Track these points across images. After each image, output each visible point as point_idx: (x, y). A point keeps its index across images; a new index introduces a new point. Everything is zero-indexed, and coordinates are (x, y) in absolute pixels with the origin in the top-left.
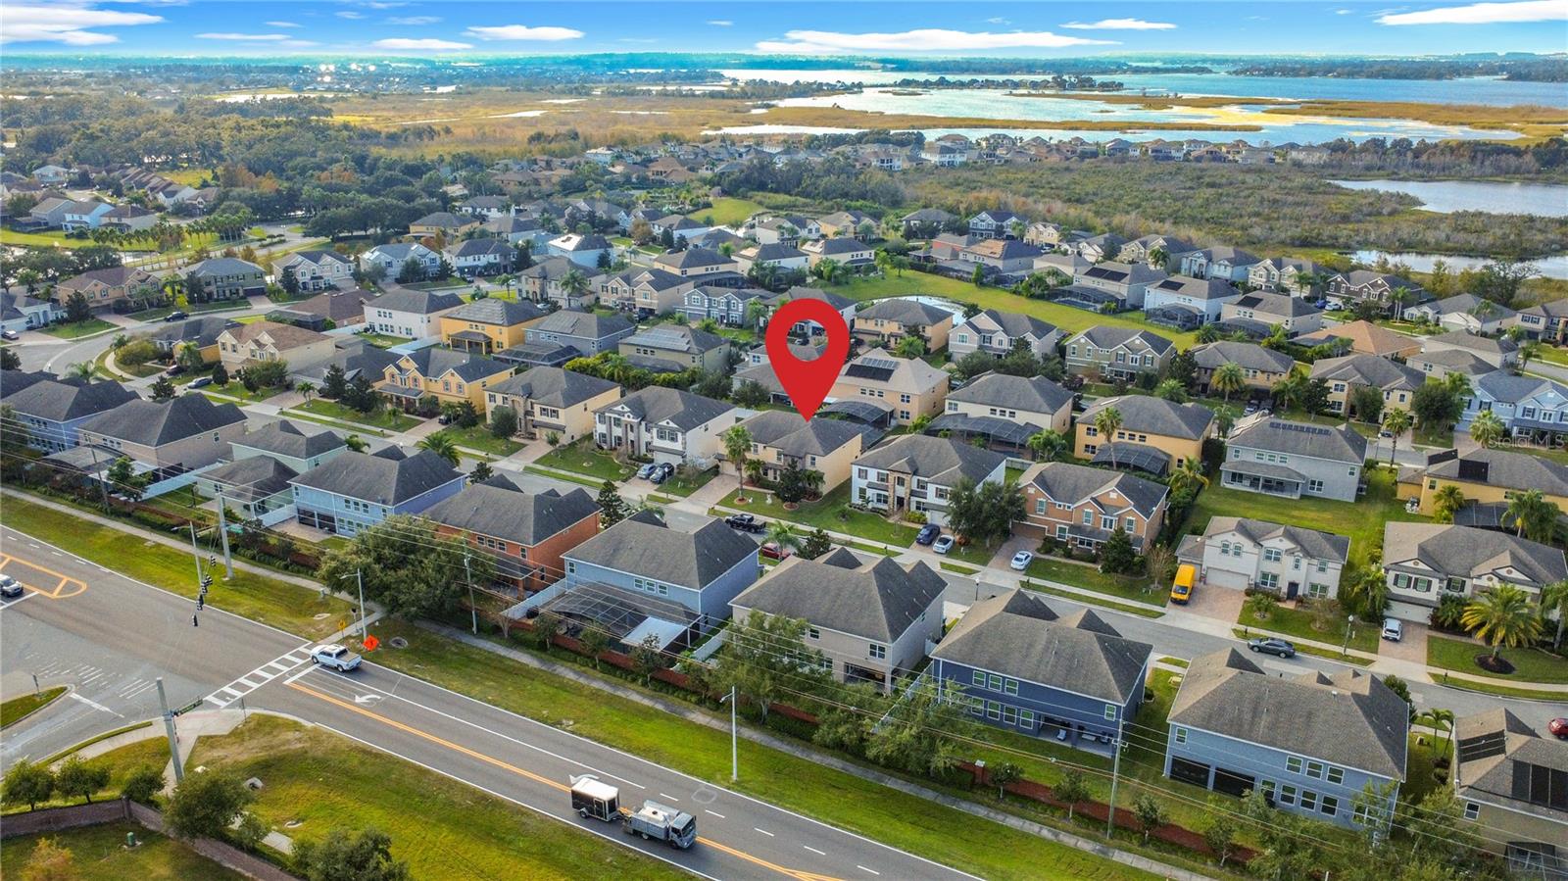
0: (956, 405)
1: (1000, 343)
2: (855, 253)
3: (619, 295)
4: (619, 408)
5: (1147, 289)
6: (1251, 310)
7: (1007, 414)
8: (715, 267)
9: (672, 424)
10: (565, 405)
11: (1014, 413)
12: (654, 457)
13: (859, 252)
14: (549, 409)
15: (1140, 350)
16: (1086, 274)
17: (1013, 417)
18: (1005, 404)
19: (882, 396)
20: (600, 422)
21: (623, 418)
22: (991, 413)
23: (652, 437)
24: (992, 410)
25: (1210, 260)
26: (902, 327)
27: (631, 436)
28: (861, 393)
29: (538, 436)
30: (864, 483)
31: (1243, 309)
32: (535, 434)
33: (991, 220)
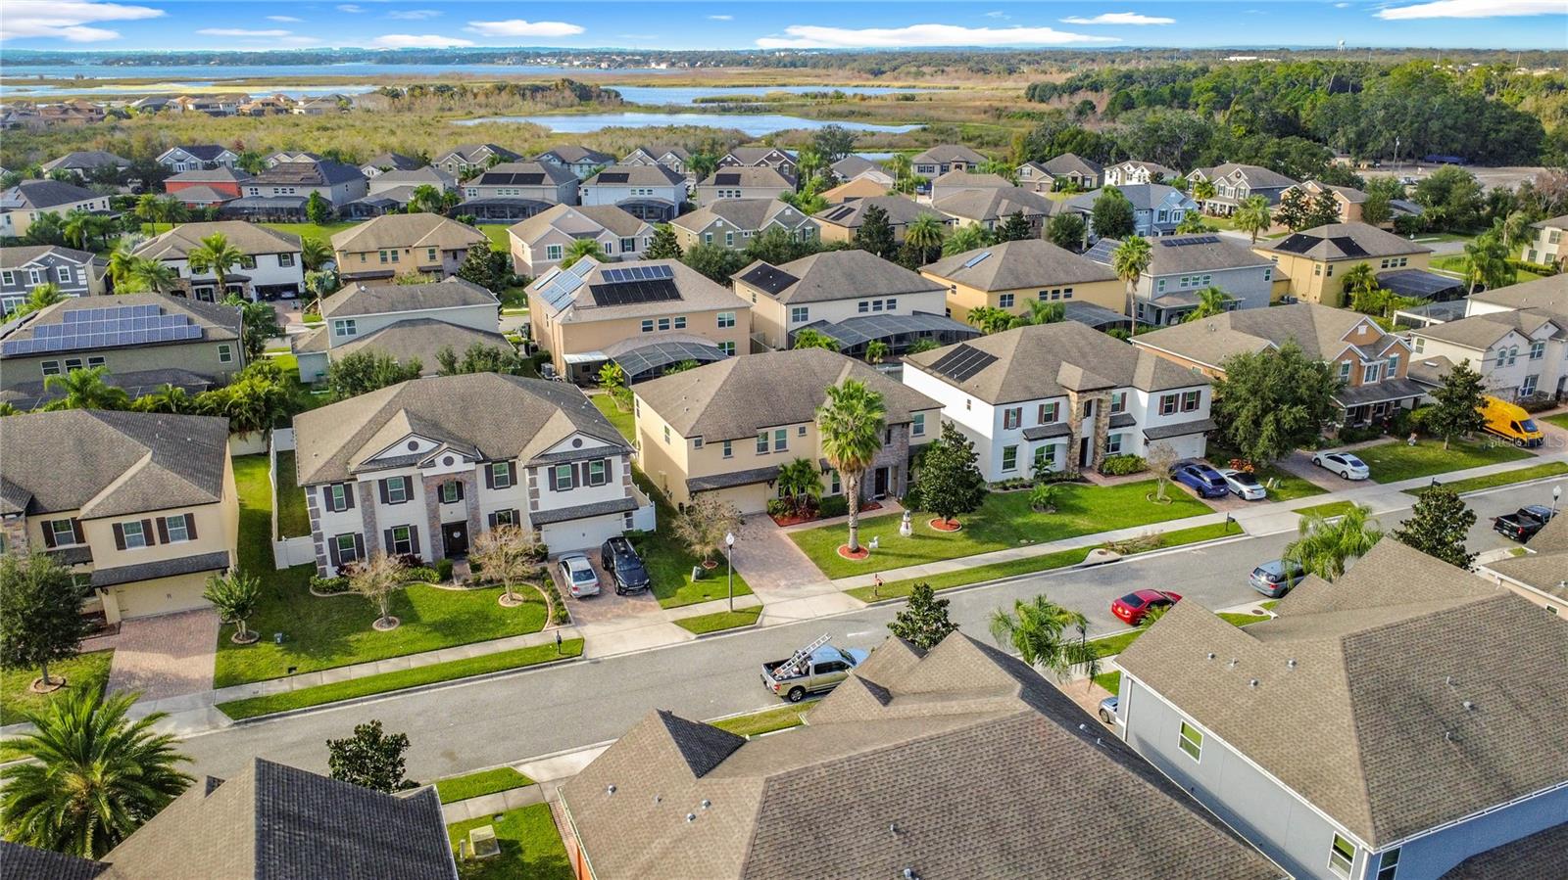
0: (805, 310)
1: (609, 247)
2: (82, 203)
4: (400, 451)
5: (583, 186)
6: (737, 188)
7: (885, 304)
9: (590, 443)
10: (204, 494)
11: (894, 301)
12: (544, 541)
13: (87, 202)
14: (147, 524)
15: (797, 223)
16: (483, 182)
17: (894, 307)
18: (879, 291)
19: (684, 326)
20: (330, 507)
21: (427, 472)
22: (860, 311)
23: (535, 494)
24: (861, 304)
25: (563, 162)
26: (438, 254)
27: (452, 512)
28: (644, 330)
29: (113, 616)
30: (1014, 437)
31: (725, 188)
32: (101, 614)
33: (194, 159)
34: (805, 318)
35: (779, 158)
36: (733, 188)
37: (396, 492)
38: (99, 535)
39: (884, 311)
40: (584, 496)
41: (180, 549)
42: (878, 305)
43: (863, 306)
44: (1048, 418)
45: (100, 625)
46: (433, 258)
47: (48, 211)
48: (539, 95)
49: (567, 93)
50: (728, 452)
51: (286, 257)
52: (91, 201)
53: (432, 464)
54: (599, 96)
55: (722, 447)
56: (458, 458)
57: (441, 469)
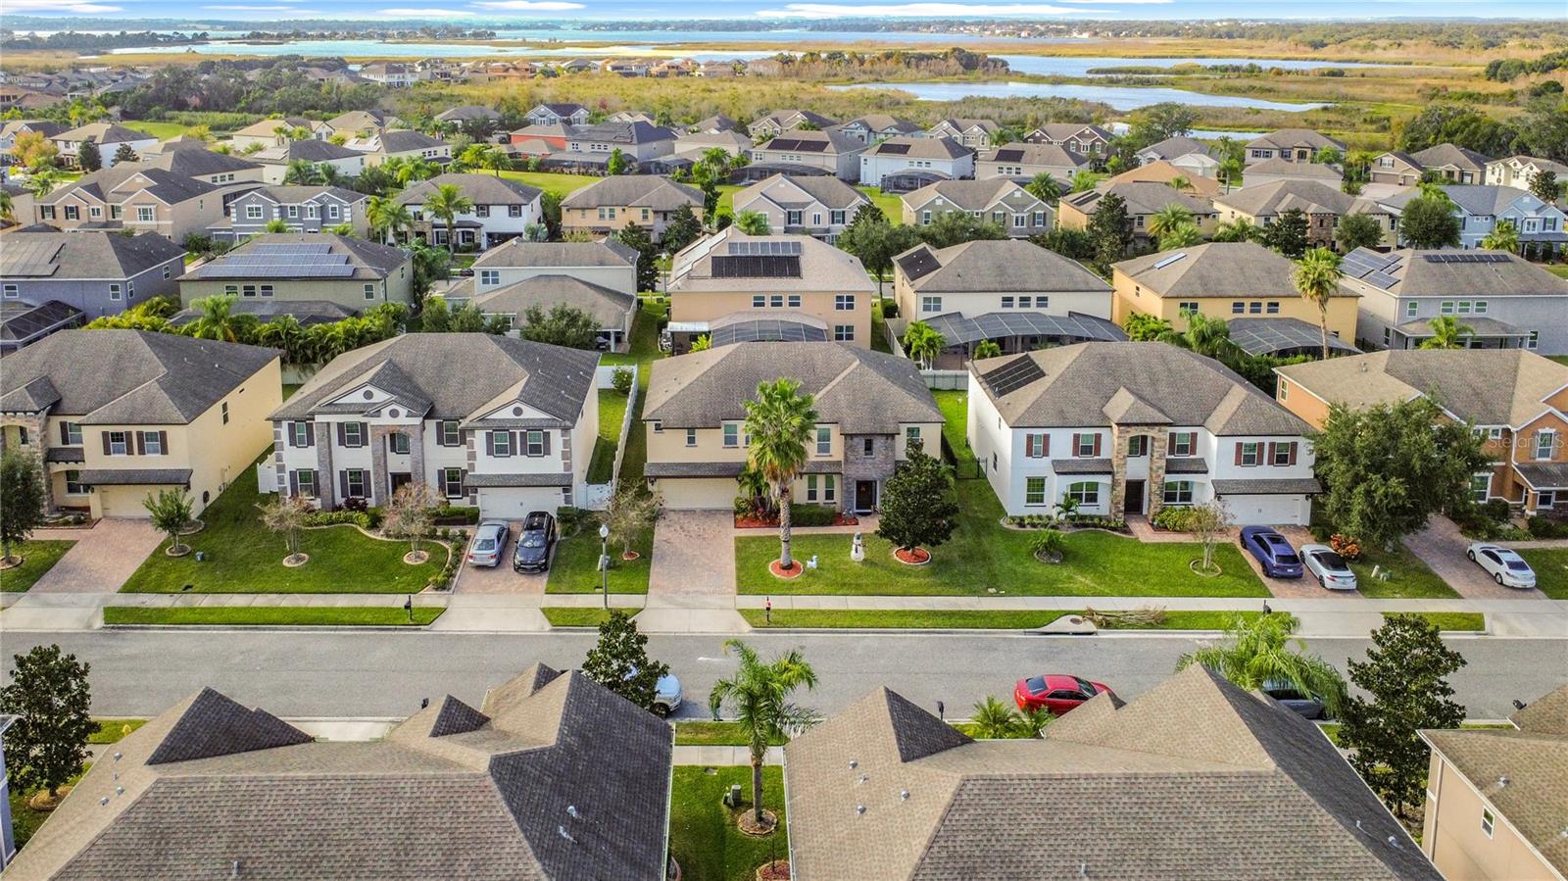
0: (938, 300)
1: (817, 219)
3: (84, 219)
4: (358, 398)
5: (863, 156)
6: (1018, 165)
7: (1034, 302)
8: (227, 174)
9: (530, 413)
10: (178, 416)
11: (1045, 299)
12: (478, 505)
13: (432, 149)
14: (129, 434)
15: (1025, 206)
16: (769, 148)
17: (1046, 305)
18: (1028, 286)
19: (798, 304)
20: (293, 442)
21: (373, 421)
22: (1003, 306)
23: (472, 456)
24: (1004, 299)
25: (870, 130)
26: (650, 214)
27: (398, 463)
28: (755, 305)
29: (96, 512)
30: (1041, 467)
31: (1005, 165)
32: (87, 509)
33: (553, 115)
34: (938, 308)
35: (1092, 135)
36: (1014, 165)
37: (353, 436)
38: (91, 439)
39: (1033, 308)
40: (519, 464)
41: (152, 462)
42: (1025, 301)
43: (1007, 301)
44: (1087, 450)
45: (81, 518)
46: (645, 218)
47: (395, 156)
48: (923, 63)
49: (952, 61)
50: (691, 440)
51: (515, 209)
52: (435, 148)
53: (378, 414)
54: (985, 65)
55: (684, 434)
56: (403, 411)
57: (385, 419)
